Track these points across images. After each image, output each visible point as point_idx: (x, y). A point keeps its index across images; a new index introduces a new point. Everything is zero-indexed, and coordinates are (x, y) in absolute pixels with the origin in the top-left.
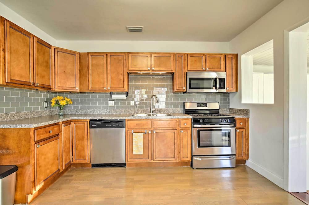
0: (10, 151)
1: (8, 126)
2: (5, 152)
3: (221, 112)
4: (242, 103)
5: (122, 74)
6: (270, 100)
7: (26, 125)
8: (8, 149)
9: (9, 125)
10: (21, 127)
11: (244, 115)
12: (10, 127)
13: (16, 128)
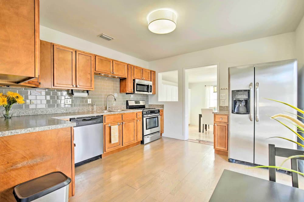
0: (47, 157)
1: (46, 128)
2: (39, 160)
3: (146, 107)
4: (159, 101)
5: (89, 73)
6: (176, 99)
7: (68, 125)
8: (44, 156)
9: (47, 126)
10: (62, 127)
11: (161, 108)
12: (48, 129)
13: (56, 128)
